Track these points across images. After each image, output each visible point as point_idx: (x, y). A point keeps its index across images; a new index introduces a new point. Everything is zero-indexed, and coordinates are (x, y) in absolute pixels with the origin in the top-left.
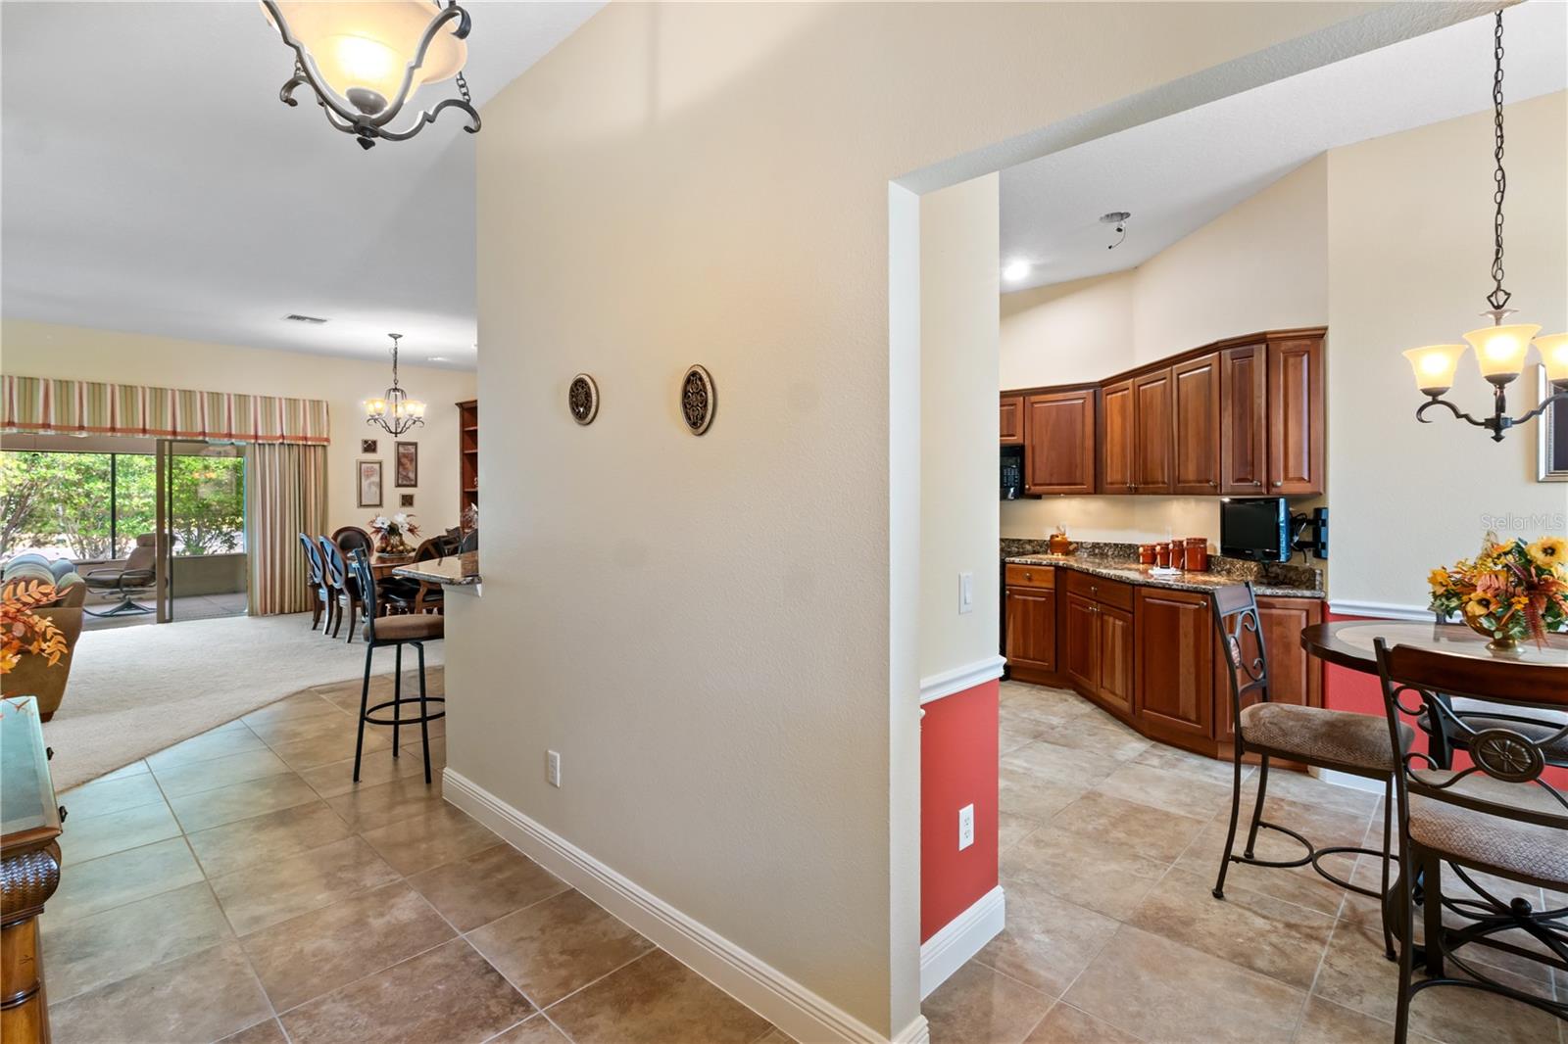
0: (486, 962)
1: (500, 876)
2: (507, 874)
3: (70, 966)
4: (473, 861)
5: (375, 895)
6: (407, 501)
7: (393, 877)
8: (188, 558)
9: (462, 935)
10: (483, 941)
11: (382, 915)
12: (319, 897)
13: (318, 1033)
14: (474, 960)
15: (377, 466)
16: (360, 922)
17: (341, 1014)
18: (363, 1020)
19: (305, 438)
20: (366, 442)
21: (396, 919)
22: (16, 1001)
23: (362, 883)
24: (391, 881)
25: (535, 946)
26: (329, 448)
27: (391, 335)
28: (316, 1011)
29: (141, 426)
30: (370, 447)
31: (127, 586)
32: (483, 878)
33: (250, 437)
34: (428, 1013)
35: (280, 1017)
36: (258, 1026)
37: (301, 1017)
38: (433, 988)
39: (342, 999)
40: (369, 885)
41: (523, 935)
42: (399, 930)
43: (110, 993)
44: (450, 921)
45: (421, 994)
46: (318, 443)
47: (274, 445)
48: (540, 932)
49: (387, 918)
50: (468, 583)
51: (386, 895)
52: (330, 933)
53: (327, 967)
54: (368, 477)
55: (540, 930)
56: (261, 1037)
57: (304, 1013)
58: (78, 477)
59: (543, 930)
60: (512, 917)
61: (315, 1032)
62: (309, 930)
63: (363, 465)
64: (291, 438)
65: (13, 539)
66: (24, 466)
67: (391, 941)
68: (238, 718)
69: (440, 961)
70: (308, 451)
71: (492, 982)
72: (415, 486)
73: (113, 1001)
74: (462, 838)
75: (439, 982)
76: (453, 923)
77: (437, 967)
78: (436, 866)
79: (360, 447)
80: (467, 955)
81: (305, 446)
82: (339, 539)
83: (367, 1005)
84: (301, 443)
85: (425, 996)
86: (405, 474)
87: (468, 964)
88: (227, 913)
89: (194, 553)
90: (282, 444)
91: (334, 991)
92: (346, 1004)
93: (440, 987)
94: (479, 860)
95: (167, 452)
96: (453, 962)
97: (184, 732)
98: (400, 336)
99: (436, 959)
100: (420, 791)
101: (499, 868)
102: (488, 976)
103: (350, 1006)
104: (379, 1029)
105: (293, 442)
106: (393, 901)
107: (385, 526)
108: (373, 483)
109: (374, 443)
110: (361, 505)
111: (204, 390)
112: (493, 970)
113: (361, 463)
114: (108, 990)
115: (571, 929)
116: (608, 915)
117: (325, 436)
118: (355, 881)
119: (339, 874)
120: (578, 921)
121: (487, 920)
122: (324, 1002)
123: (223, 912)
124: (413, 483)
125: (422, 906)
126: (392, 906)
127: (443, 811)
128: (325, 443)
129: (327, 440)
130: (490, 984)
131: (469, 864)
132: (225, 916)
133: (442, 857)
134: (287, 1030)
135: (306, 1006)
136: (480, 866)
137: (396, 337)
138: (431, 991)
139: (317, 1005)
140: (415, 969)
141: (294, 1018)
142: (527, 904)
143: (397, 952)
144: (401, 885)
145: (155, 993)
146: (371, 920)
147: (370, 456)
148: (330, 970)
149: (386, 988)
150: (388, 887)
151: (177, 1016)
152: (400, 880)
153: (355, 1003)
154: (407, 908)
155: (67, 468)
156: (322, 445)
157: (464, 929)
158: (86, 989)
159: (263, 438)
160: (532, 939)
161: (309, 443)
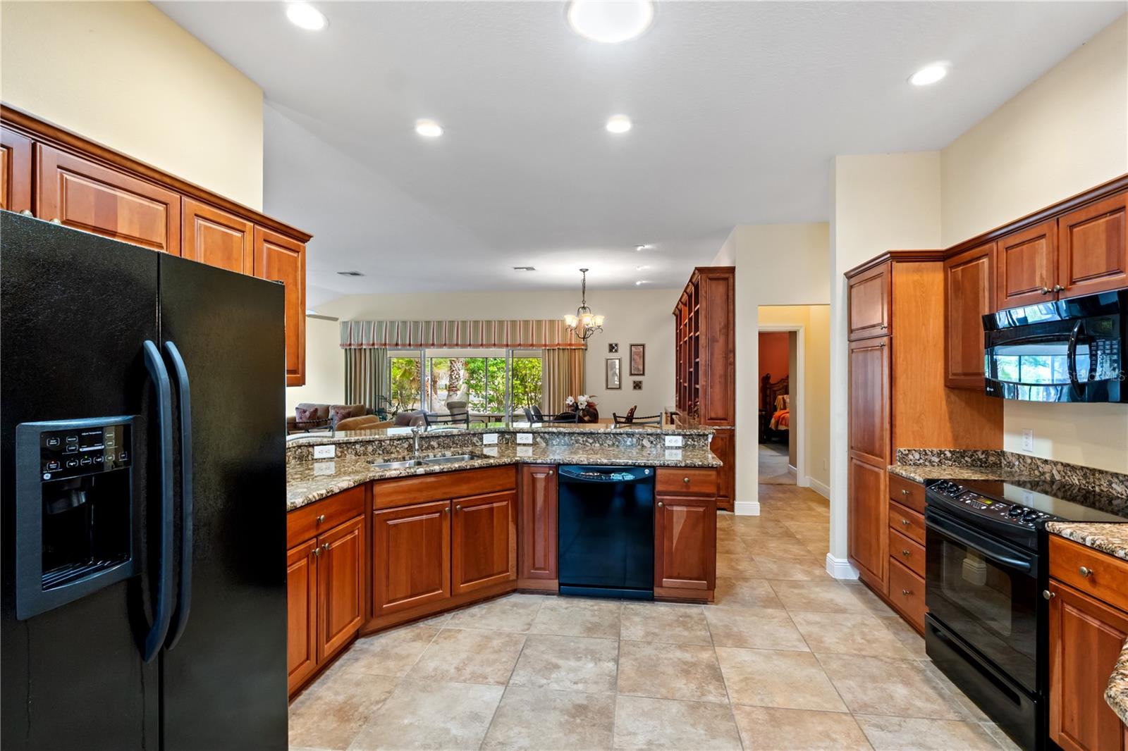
6: (637, 386)
15: (618, 362)
19: (572, 344)
20: (611, 345)
26: (587, 351)
27: (581, 270)
29: (493, 342)
30: (612, 348)
46: (578, 347)
47: (554, 350)
54: (611, 369)
64: (563, 345)
70: (574, 353)
72: (643, 374)
79: (607, 348)
81: (572, 349)
84: (568, 347)
86: (636, 366)
90: (558, 349)
95: (511, 356)
98: (587, 270)
105: (565, 347)
108: (615, 373)
109: (616, 345)
110: (607, 388)
111: (521, 320)
113: (608, 360)
117: (582, 343)
124: (641, 373)
128: (585, 348)
129: (586, 346)
137: (584, 271)
147: (613, 355)
156: (583, 348)
159: (548, 348)
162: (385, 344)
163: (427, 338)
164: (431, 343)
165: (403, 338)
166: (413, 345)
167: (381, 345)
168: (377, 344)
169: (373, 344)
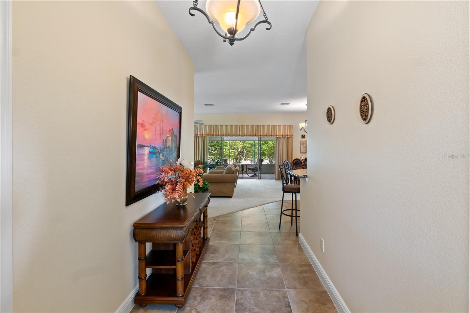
0: (289, 303)
1: (305, 275)
2: (307, 275)
3: (211, 254)
4: (299, 266)
5: (270, 265)
7: (277, 261)
8: (269, 165)
9: (287, 290)
10: (291, 294)
11: (269, 272)
12: (258, 259)
13: (242, 299)
14: (286, 300)
15: (305, 142)
16: (263, 271)
17: (249, 297)
18: (252, 302)
19: (288, 135)
20: (302, 135)
21: (272, 275)
22: (179, 260)
23: (269, 260)
24: (276, 262)
25: (306, 305)
26: (293, 138)
27: (306, 105)
28: (244, 292)
30: (303, 137)
31: (255, 170)
32: (300, 273)
33: (275, 135)
34: (267, 310)
35: (237, 289)
36: (232, 289)
37: (240, 292)
38: (272, 302)
39: (251, 292)
40: (270, 261)
41: (304, 299)
42: (271, 278)
43: (213, 264)
44: (285, 282)
45: (268, 302)
46: (290, 136)
47: (280, 137)
48: (309, 302)
49: (270, 273)
50: (303, 178)
51: (273, 266)
52: (256, 271)
53: (252, 281)
54: (303, 145)
55: (309, 300)
56: (231, 292)
57: (242, 291)
58: (251, 146)
59: (310, 301)
60: (303, 291)
61: (241, 298)
62: (252, 268)
63: (302, 142)
64: (284, 135)
65: (242, 159)
66: (242, 144)
67: (268, 281)
68: (262, 205)
69: (277, 295)
70: (288, 138)
71: (288, 311)
73: (213, 266)
74: (299, 257)
75: (274, 301)
76: (286, 283)
77: (276, 296)
78: (289, 263)
79: (301, 137)
80: (285, 297)
81: (287, 137)
82: (295, 162)
83: (255, 298)
84: (286, 136)
85: (269, 304)
87: (284, 300)
88: (240, 255)
89: (271, 164)
90: (282, 137)
91: (250, 289)
92: (251, 294)
93: (274, 303)
94: (301, 266)
95: (260, 140)
96: (281, 297)
97: (251, 206)
99: (276, 293)
100: (294, 238)
101: (305, 272)
102: (288, 308)
103: (251, 295)
104: (254, 307)
105: (285, 136)
106: (274, 269)
107: (304, 159)
108: (304, 147)
109: (304, 135)
110: (301, 153)
111: (267, 125)
112: (290, 307)
113: (301, 141)
114: (213, 263)
115: (319, 306)
116: (335, 308)
117: (292, 134)
118: (267, 258)
119: (265, 255)
120: (324, 304)
121: (295, 288)
122: (246, 290)
123: (239, 254)
125: (280, 274)
126: (273, 270)
127: (297, 246)
128: (292, 136)
129: (293, 135)
130: (287, 311)
131: (298, 266)
132: (239, 255)
133: (291, 261)
134: (237, 294)
135: (243, 289)
136: (300, 269)
138: (271, 303)
139: (245, 290)
140: (270, 293)
141: (239, 291)
142: (309, 289)
143: (268, 285)
144: (278, 265)
145: (220, 269)
146: (266, 272)
147: (303, 139)
148: (252, 282)
149: (261, 295)
150: (274, 264)
151: (220, 276)
152: (278, 263)
153: (253, 295)
154: (276, 273)
155: (249, 144)
156: (291, 137)
157: (288, 288)
158: (211, 261)
159: (278, 136)
160: (306, 303)
161: (288, 136)
162: (208, 135)
163: (226, 132)
164: (228, 134)
165: (216, 132)
166: (220, 135)
167: (206, 135)
168: (205, 135)
169: (203, 135)
